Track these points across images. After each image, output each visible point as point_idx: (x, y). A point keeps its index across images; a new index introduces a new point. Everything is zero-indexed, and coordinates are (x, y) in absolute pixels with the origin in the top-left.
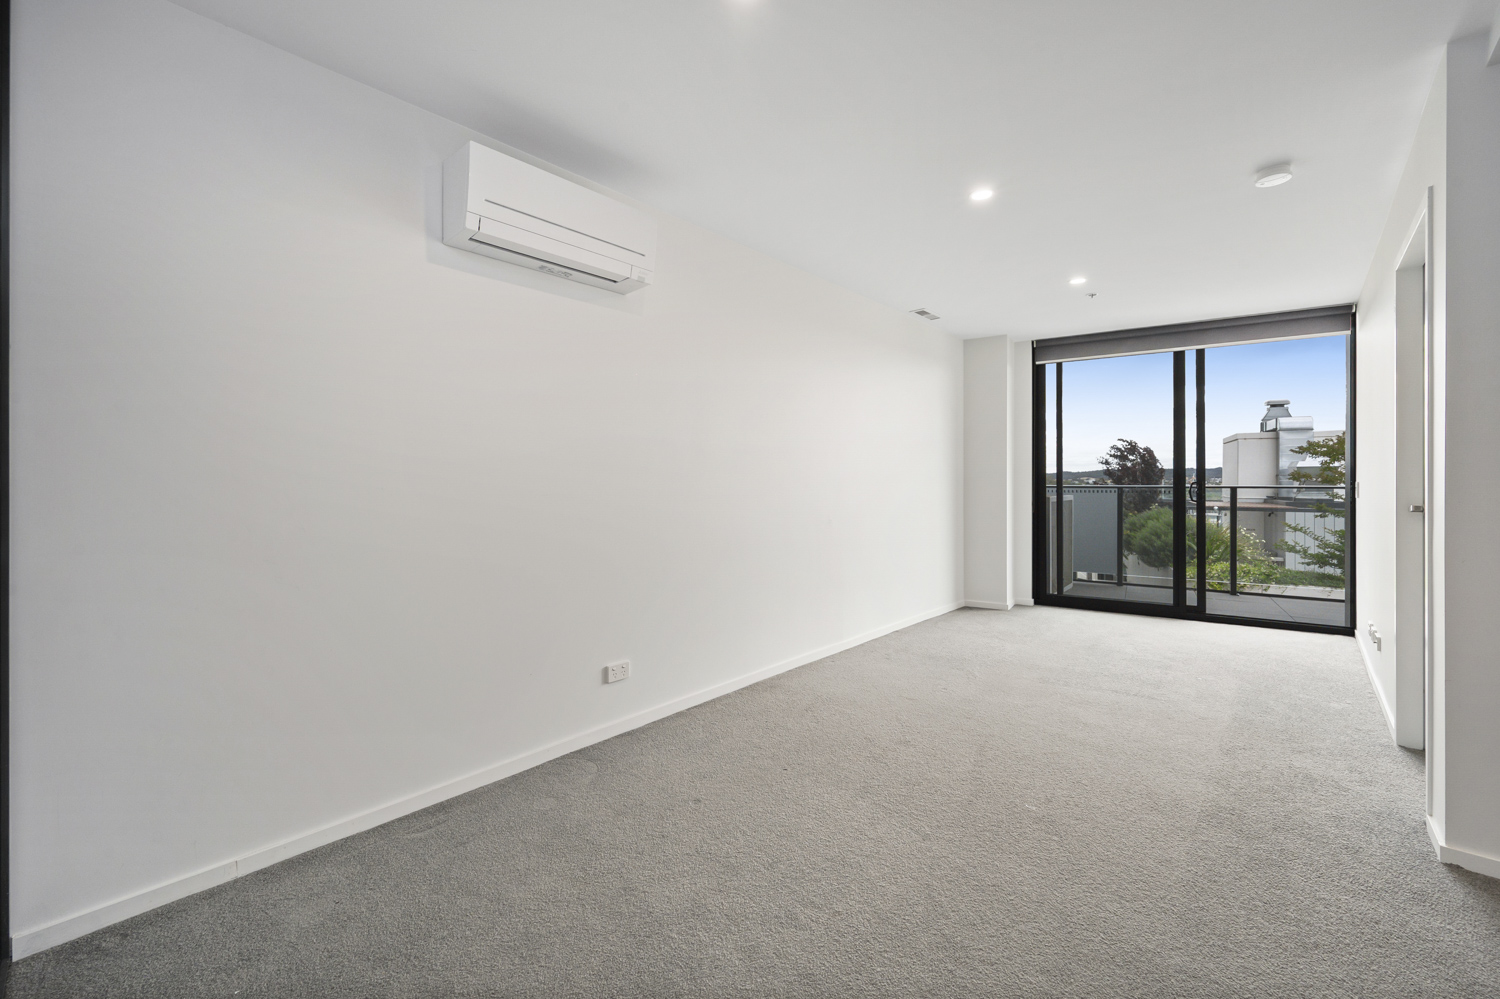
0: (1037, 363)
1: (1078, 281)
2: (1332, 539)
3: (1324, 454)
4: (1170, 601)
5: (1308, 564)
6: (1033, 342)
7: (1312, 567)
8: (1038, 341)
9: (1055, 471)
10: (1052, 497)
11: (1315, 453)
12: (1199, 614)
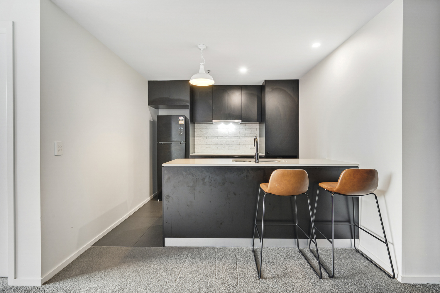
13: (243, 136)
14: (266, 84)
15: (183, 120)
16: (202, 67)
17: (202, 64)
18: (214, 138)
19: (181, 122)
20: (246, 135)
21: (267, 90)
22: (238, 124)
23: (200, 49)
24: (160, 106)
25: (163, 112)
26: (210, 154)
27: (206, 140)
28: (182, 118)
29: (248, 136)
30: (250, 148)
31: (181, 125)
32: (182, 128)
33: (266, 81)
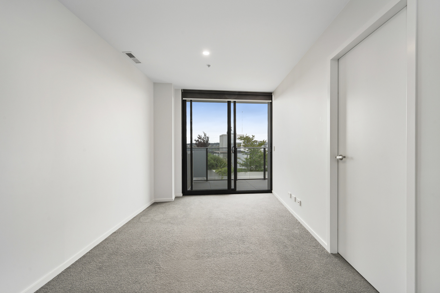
0: (183, 99)
1: (206, 53)
2: (244, 160)
3: (243, 139)
5: (241, 166)
6: (182, 90)
7: (242, 167)
8: (184, 90)
9: (190, 143)
10: (189, 152)
11: (241, 139)
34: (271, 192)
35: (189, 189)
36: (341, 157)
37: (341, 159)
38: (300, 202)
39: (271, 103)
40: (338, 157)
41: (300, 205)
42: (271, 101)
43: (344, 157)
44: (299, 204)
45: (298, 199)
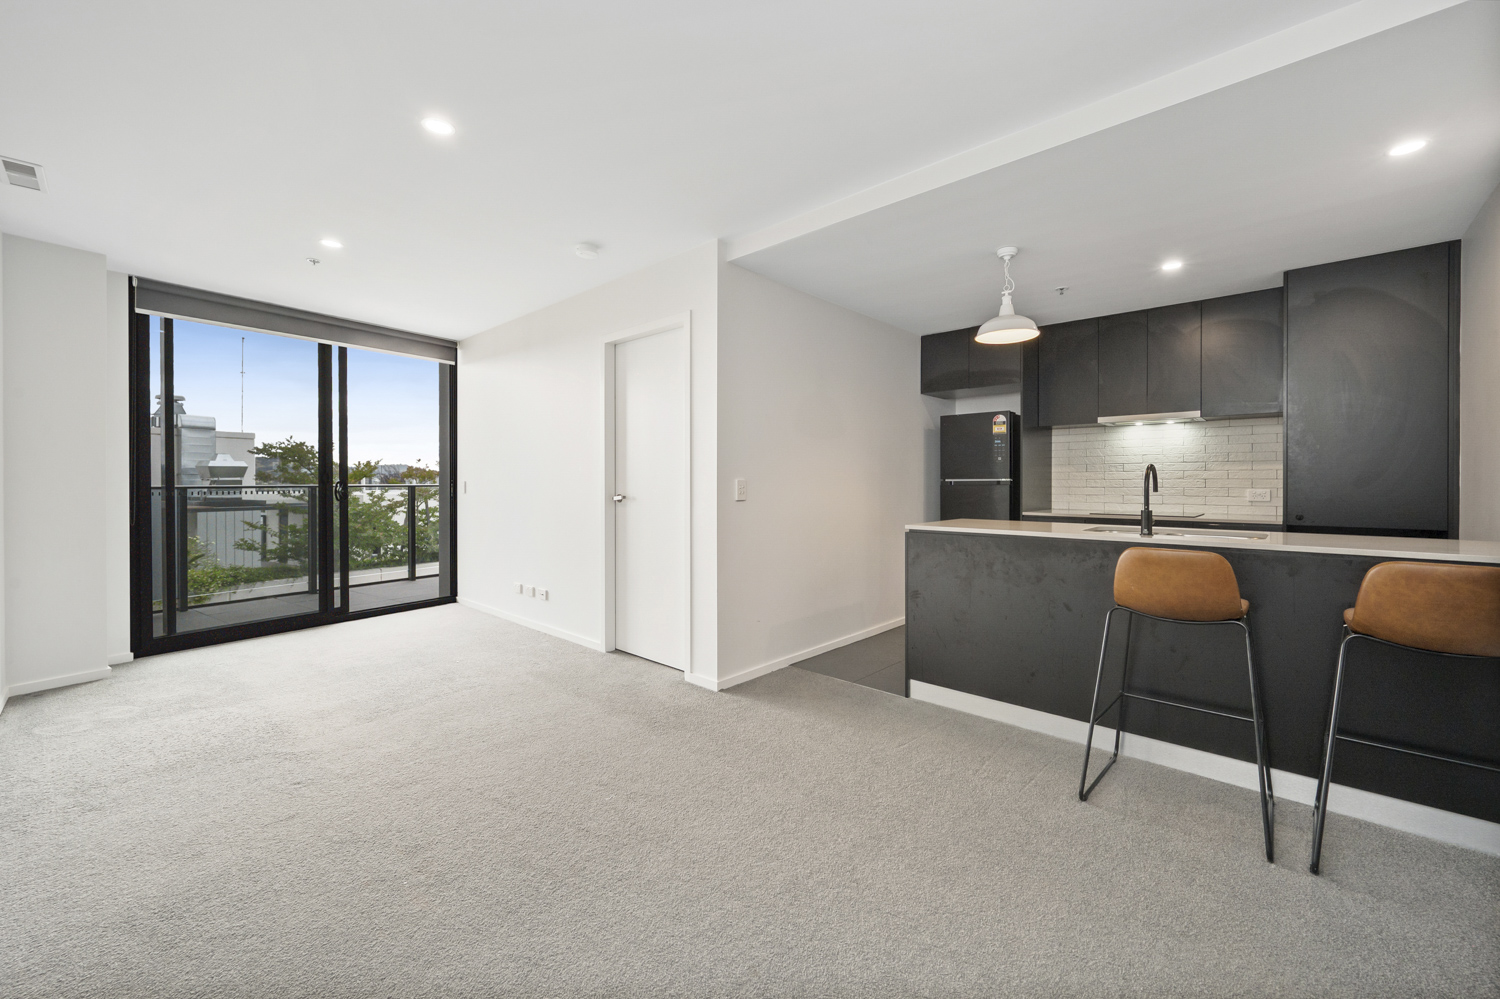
0: (138, 310)
4: (316, 608)
6: (130, 278)
8: (137, 279)
12: (344, 615)
13: (1220, 459)
14: (1290, 285)
15: (1004, 423)
16: (1007, 301)
17: (1006, 292)
18: (1113, 469)
19: (1000, 428)
20: (1232, 457)
21: (1295, 301)
22: (1192, 421)
23: (1002, 258)
24: (959, 392)
25: (966, 406)
26: (1086, 513)
27: (1087, 474)
28: (1002, 418)
29: (1241, 459)
30: (1248, 499)
31: (999, 436)
32: (1002, 443)
33: (1287, 275)
34: (455, 601)
35: (159, 630)
36: (620, 498)
37: (620, 501)
38: (547, 592)
39: (453, 370)
40: (616, 498)
41: (547, 598)
42: (453, 363)
43: (624, 497)
44: (544, 597)
45: (541, 589)
